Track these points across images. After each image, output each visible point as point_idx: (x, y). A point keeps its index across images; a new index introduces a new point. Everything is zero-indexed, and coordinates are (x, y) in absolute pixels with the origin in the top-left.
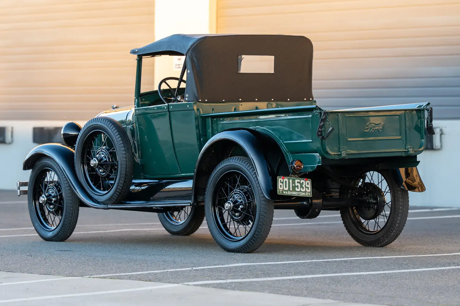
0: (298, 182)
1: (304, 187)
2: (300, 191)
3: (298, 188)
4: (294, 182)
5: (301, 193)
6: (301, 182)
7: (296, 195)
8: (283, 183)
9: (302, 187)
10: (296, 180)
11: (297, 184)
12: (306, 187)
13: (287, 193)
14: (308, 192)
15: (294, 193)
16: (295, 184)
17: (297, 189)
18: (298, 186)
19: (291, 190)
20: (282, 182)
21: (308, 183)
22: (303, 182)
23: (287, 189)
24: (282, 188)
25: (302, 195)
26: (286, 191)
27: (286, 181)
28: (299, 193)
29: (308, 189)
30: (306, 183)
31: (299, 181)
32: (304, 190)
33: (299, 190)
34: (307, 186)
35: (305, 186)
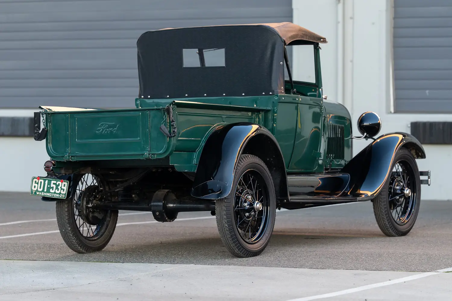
0: (54, 184)
1: (60, 189)
2: (55, 193)
3: (53, 190)
4: (49, 183)
5: (55, 194)
6: (57, 184)
7: (49, 196)
8: (38, 184)
9: (57, 188)
10: (52, 181)
11: (52, 185)
12: (62, 189)
13: (40, 194)
14: (62, 194)
15: (48, 194)
16: (50, 185)
17: (51, 191)
18: (53, 187)
19: (45, 191)
20: (37, 182)
21: (65, 185)
22: (59, 184)
23: (41, 190)
24: (36, 189)
25: (56, 197)
26: (40, 192)
27: (41, 182)
28: (53, 194)
29: (63, 191)
30: (63, 185)
31: (55, 182)
32: (58, 192)
33: (53, 191)
34: (63, 187)
35: (61, 187)
